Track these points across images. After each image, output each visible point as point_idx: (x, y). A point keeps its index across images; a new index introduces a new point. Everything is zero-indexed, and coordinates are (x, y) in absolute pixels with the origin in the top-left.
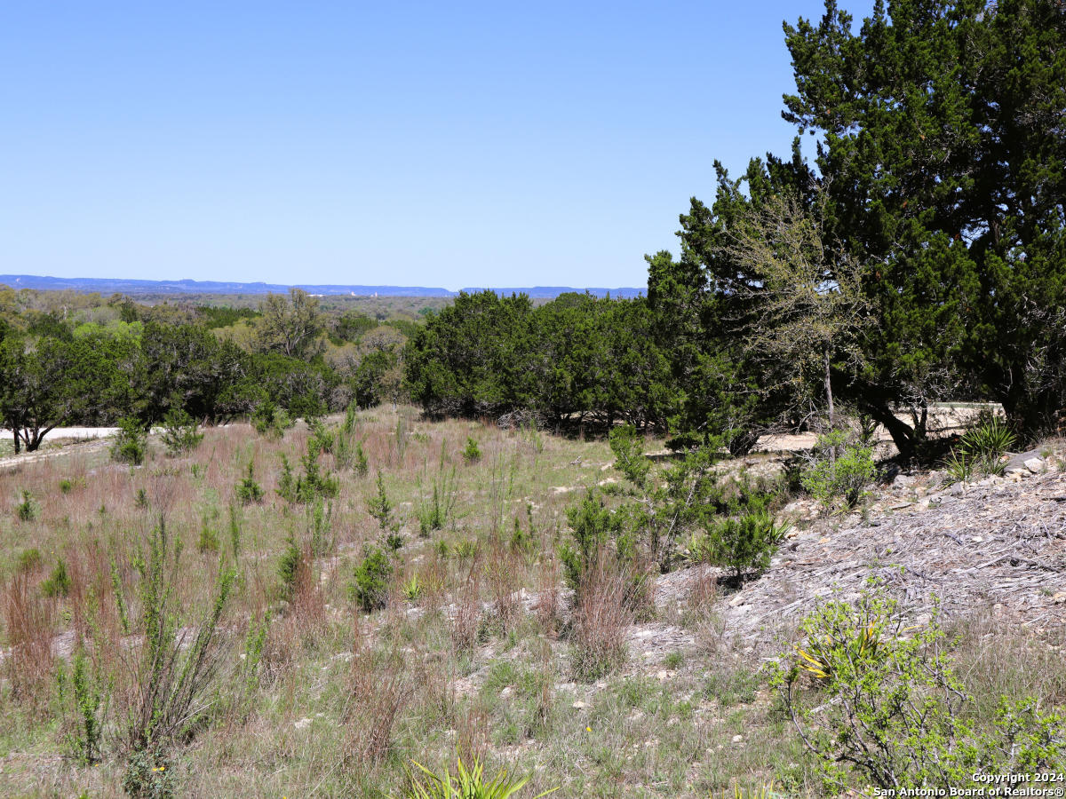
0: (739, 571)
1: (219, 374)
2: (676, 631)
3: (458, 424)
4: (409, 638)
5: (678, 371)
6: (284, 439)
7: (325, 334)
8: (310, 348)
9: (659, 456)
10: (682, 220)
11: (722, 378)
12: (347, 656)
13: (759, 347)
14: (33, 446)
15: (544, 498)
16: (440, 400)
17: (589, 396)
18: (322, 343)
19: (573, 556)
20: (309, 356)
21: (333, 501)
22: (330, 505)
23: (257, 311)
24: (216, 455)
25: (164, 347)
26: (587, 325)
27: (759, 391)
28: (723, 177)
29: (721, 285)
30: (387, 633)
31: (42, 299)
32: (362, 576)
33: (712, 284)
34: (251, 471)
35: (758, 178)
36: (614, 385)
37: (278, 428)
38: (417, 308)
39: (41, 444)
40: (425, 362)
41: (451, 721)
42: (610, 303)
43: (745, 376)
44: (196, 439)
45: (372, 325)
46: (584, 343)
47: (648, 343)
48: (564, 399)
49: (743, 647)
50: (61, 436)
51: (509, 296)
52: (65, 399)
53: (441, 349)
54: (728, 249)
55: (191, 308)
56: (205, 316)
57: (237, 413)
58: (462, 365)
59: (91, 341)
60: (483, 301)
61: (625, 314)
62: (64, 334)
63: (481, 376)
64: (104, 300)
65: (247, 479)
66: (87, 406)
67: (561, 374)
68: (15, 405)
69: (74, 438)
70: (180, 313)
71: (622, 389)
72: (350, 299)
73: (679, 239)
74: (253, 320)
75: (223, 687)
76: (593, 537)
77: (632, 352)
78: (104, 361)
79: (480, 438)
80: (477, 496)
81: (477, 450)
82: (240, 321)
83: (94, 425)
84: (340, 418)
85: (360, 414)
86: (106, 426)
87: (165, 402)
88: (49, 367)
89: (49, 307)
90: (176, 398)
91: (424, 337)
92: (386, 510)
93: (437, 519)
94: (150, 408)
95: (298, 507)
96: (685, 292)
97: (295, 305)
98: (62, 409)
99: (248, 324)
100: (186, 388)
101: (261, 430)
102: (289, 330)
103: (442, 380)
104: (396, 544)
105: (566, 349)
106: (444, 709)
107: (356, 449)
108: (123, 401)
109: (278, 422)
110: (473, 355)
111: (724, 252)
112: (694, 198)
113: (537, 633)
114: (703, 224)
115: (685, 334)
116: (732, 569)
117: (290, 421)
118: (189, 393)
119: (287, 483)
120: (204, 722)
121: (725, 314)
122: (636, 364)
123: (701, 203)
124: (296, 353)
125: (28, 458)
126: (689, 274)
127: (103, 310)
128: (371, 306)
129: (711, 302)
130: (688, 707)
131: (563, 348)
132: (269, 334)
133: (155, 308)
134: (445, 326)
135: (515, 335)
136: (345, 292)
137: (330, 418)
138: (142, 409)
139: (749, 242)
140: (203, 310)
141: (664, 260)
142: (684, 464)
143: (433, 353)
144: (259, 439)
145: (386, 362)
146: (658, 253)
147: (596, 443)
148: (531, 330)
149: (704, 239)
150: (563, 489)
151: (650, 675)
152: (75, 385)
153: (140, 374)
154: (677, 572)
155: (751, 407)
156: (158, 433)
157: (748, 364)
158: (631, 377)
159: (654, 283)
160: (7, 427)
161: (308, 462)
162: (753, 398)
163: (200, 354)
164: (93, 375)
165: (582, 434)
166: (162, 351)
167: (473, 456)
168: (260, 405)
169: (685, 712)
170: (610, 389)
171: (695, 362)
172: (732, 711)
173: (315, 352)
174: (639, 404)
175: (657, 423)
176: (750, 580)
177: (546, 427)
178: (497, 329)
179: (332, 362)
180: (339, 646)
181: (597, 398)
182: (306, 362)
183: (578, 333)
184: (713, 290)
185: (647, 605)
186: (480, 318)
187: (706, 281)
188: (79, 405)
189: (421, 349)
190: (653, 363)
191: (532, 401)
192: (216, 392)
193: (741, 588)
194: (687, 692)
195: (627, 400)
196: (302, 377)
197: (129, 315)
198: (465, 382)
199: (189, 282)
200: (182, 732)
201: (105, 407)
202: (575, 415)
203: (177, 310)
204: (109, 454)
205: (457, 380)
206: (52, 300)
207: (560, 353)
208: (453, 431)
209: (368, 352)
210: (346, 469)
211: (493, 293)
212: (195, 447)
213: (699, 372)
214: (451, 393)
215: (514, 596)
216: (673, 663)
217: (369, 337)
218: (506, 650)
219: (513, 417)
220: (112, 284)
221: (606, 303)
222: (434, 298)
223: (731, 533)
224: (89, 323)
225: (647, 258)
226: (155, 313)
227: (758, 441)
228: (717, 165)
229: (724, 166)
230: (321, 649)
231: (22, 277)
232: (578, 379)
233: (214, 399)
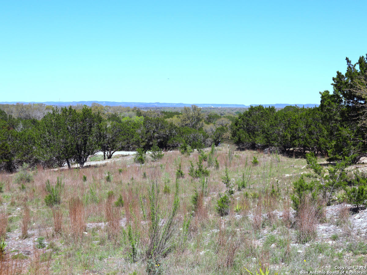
0: (358, 206)
1: (169, 134)
2: (335, 227)
3: (250, 152)
4: (237, 225)
5: (331, 133)
6: (190, 156)
7: (203, 120)
8: (198, 125)
9: (323, 164)
10: (334, 79)
11: (348, 136)
12: (216, 231)
13: (363, 125)
14: (110, 157)
15: (281, 178)
16: (243, 143)
17: (297, 142)
18: (202, 124)
19: (296, 199)
20: (198, 128)
21: (208, 177)
22: (207, 179)
23: (180, 113)
24: (168, 161)
25: (151, 125)
26: (296, 117)
27: (363, 141)
28: (349, 63)
29: (348, 102)
30: (229, 223)
31: (112, 109)
32: (220, 204)
33: (345, 102)
34: (180, 167)
35: (362, 63)
36: (306, 138)
37: (188, 152)
38: (234, 111)
39: (112, 156)
40: (238, 130)
41: (254, 255)
42: (304, 109)
43: (357, 135)
44: (161, 156)
45: (219, 117)
46: (295, 123)
47: (318, 123)
48: (287, 144)
49: (361, 234)
50: (118, 154)
51: (268, 107)
52: (120, 142)
53: (244, 126)
54: (351, 90)
55: (159, 112)
56: (164, 114)
57: (174, 147)
58: (251, 131)
59: (127, 123)
60: (259, 109)
61: (310, 113)
62: (118, 120)
63: (258, 135)
64: (131, 109)
65: (179, 169)
66: (126, 144)
67: (287, 134)
68: (104, 144)
69: (122, 155)
70: (155, 113)
71: (309, 140)
72: (211, 109)
73: (333, 86)
74: (179, 116)
75: (175, 239)
76: (303, 192)
77: (313, 127)
78: (132, 129)
79: (257, 157)
80: (257, 177)
81: (257, 161)
82: (175, 116)
83: (128, 150)
84: (209, 149)
85: (216, 148)
86: (132, 151)
87: (151, 143)
88: (115, 131)
89: (114, 112)
90: (155, 142)
91: (238, 121)
92: (228, 181)
93: (244, 185)
94: (146, 145)
95: (196, 179)
96: (335, 105)
97: (193, 111)
98: (119, 145)
99: (178, 117)
100: (158, 139)
101: (183, 153)
102: (191, 119)
103: (244, 136)
104: (232, 193)
105: (288, 126)
106: (252, 250)
107: (215, 160)
108: (138, 143)
109: (188, 150)
110: (255, 128)
111: (350, 91)
112: (338, 71)
113: (283, 225)
114: (342, 81)
115: (334, 120)
116: (355, 206)
117: (192, 150)
118: (159, 140)
119: (192, 171)
120: (170, 250)
121: (350, 113)
122: (314, 131)
123: (341, 73)
124: (193, 127)
125: (108, 161)
126: (336, 99)
127: (131, 113)
128: (219, 111)
129: (345, 108)
130: (341, 254)
131: (287, 125)
132: (185, 120)
133: (147, 112)
134: (245, 118)
135: (270, 121)
136: (210, 106)
137: (205, 149)
138: (144, 145)
139: (360, 87)
140: (163, 112)
141: (327, 93)
142: (336, 167)
143: (241, 127)
144: (182, 156)
145: (224, 130)
146: (324, 91)
147: (299, 159)
148: (276, 119)
149: (342, 86)
150: (287, 175)
151: (326, 242)
152: (123, 137)
153: (143, 134)
154: (333, 206)
155: (359, 147)
156: (149, 154)
157: (359, 131)
158: (312, 136)
159: (323, 102)
160: (102, 151)
161: (199, 164)
162: (361, 143)
163: (163, 127)
164: (128, 134)
165: (294, 156)
166: (150, 126)
167: (255, 163)
168: (182, 144)
169: (340, 256)
170: (304, 140)
171: (338, 130)
172: (358, 257)
173: (200, 127)
174: (315, 145)
175: (321, 152)
176: (362, 209)
177: (281, 153)
178: (263, 119)
179: (206, 130)
180: (213, 227)
181: (299, 143)
182: (197, 130)
183: (293, 120)
184: (345, 104)
185: (323, 217)
186: (257, 115)
187: (343, 101)
188: (124, 144)
189: (237, 126)
190: (321, 130)
191: (276, 144)
192: (167, 140)
193: (358, 212)
194: (340, 249)
195: (311, 144)
196: (196, 135)
197: (139, 114)
198: (252, 137)
199: (158, 103)
200: (163, 253)
201: (132, 145)
202: (291, 149)
203: (154, 112)
204: (133, 160)
205: (249, 136)
206: (115, 109)
207: (286, 127)
208: (248, 154)
209: (218, 127)
210: (212, 167)
211: (262, 106)
212: (161, 158)
213: (340, 134)
214: (247, 141)
215: (274, 212)
216: (335, 238)
217: (218, 121)
218: (272, 231)
219: (269, 149)
220: (133, 104)
221: (303, 109)
222: (240, 108)
223: (355, 192)
224: (126, 117)
225: (320, 93)
226: (147, 113)
227: (361, 159)
228: (347, 59)
229: (350, 59)
230: (207, 228)
231: (106, 102)
232: (293, 136)
233: (167, 142)
